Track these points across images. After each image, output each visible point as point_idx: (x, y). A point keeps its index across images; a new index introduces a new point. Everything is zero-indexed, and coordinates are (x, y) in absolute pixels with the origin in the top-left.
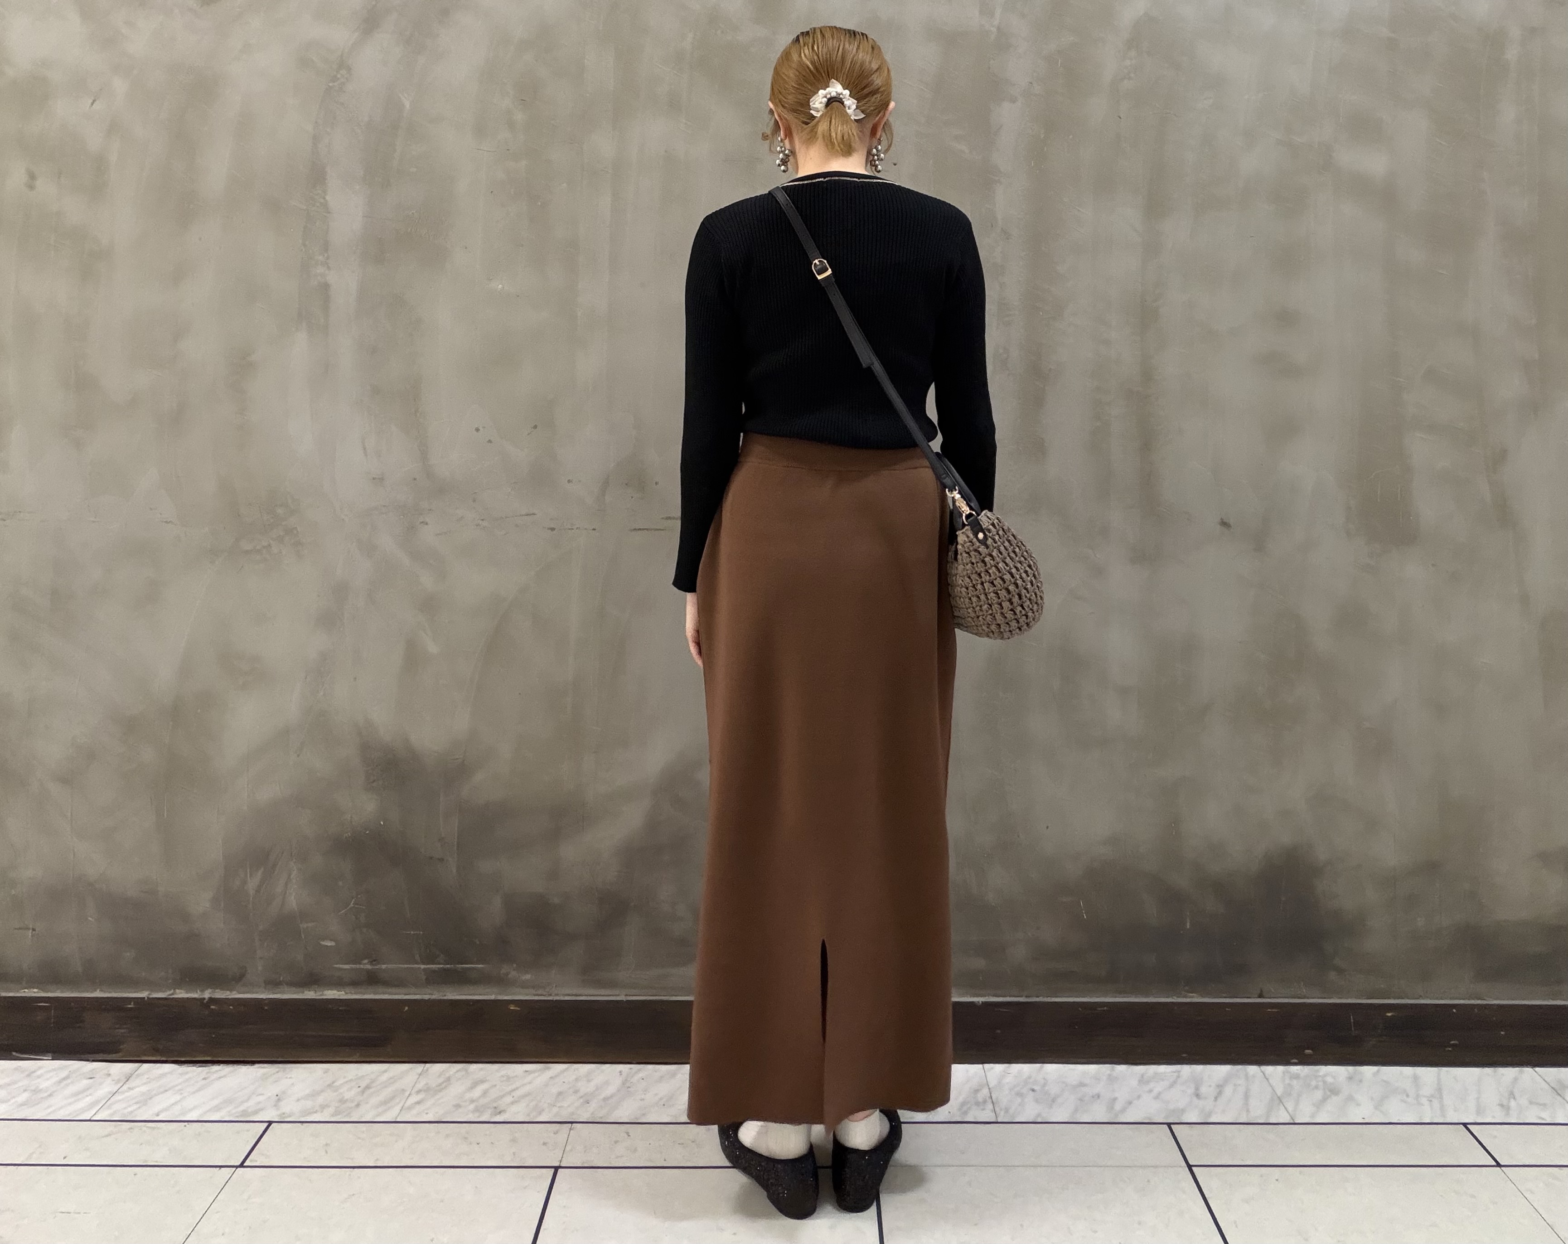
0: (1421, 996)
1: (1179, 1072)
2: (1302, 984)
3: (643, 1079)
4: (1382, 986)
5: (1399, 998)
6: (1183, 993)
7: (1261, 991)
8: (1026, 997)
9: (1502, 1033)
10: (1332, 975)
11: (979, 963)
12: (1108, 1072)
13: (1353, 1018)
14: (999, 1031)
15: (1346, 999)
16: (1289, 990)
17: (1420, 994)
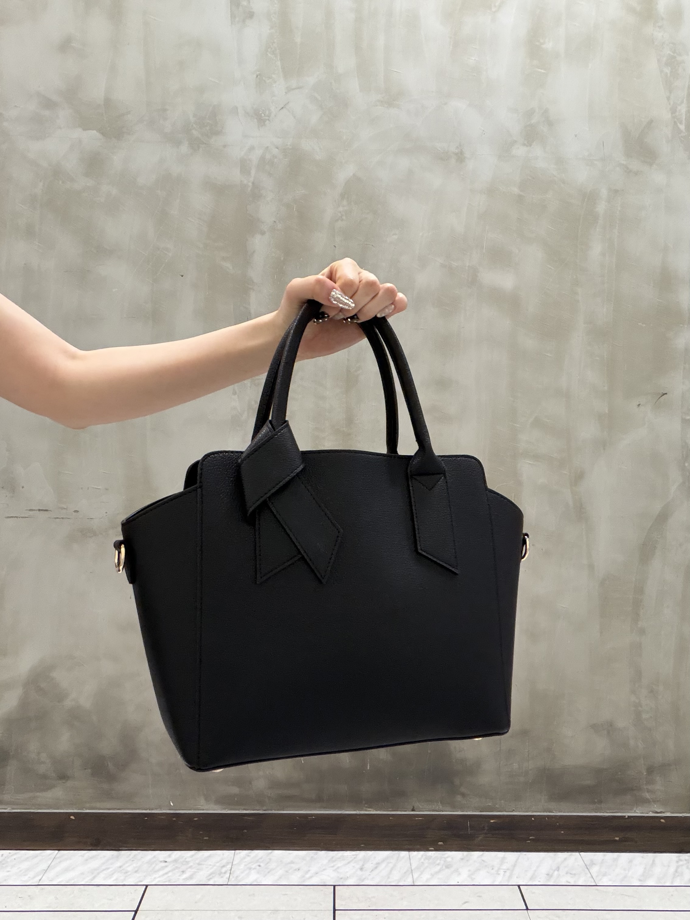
0: (513, 810)
1: (357, 855)
2: (439, 803)
3: (15, 859)
4: (490, 804)
5: (499, 812)
6: (364, 808)
7: (414, 807)
8: (265, 810)
9: (562, 832)
10: (459, 798)
11: (235, 790)
12: (312, 856)
13: (469, 823)
14: (246, 831)
15: (467, 812)
16: (431, 806)
17: (513, 809)
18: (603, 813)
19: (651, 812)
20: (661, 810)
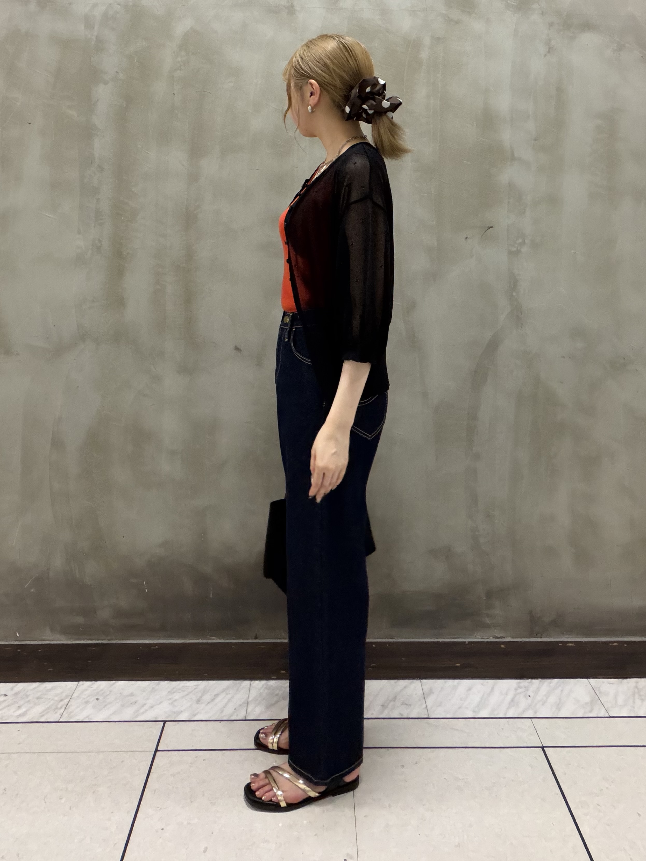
6: (208, 637)
7: (256, 635)
8: (109, 640)
9: (403, 659)
11: (80, 620)
12: (155, 686)
14: (90, 662)
16: (274, 634)
18: (444, 638)
19: (491, 638)
20: (502, 635)
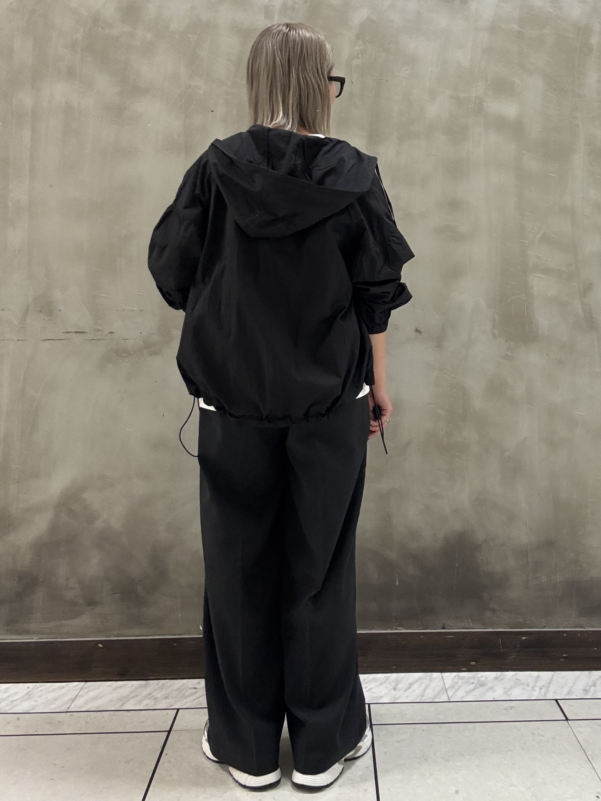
2: (470, 620)
4: (521, 620)
5: (531, 628)
7: (444, 625)
9: (596, 649)
10: (488, 614)
13: (501, 641)
15: (498, 629)
16: (461, 624)
17: (544, 625)
